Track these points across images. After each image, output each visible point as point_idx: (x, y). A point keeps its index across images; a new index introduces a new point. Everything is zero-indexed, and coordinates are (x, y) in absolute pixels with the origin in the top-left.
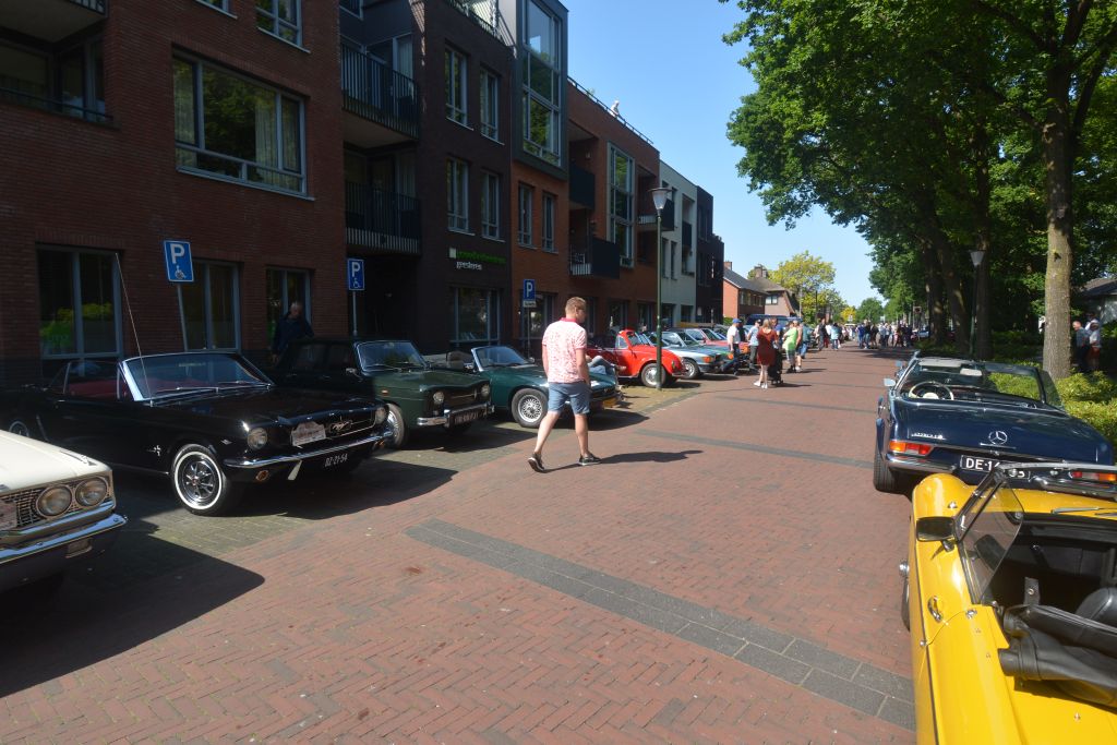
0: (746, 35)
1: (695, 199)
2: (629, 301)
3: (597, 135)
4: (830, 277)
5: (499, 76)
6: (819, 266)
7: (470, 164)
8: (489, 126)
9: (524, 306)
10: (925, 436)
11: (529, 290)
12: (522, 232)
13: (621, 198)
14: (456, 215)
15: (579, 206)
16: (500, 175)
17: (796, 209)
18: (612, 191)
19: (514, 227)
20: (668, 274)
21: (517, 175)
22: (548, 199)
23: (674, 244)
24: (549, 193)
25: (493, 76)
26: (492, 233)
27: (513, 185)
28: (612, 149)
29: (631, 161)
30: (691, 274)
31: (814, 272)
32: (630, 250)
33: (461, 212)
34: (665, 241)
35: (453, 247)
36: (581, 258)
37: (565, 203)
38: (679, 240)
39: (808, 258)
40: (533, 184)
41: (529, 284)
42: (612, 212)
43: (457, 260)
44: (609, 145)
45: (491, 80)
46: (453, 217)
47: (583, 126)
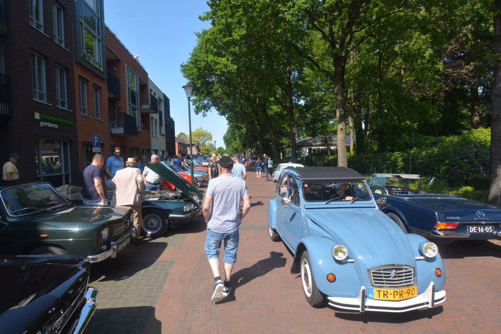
0: (210, 19)
1: (163, 99)
2: (139, 148)
3: (120, 58)
4: (210, 138)
5: (64, 9)
6: (206, 134)
7: (46, 58)
8: (59, 37)
9: (93, 151)
10: (452, 218)
11: (96, 141)
12: (82, 106)
13: (133, 94)
14: (37, 90)
15: (113, 96)
16: (67, 69)
17: (206, 108)
18: (129, 89)
19: (77, 102)
20: (154, 135)
21: (78, 72)
22: (96, 89)
23: (156, 120)
24: (96, 85)
25: (61, 8)
26: (63, 105)
27: (75, 77)
28: (128, 68)
29: (136, 76)
30: (163, 135)
31: (204, 136)
32: (138, 122)
33: (40, 89)
34: (152, 118)
35: (38, 112)
36: (113, 124)
37: (105, 94)
38: (158, 119)
39: (202, 130)
40: (88, 78)
41: (96, 137)
42: (129, 101)
43: (40, 121)
44: (126, 65)
45: (59, 10)
46: (36, 92)
47: (112, 51)
